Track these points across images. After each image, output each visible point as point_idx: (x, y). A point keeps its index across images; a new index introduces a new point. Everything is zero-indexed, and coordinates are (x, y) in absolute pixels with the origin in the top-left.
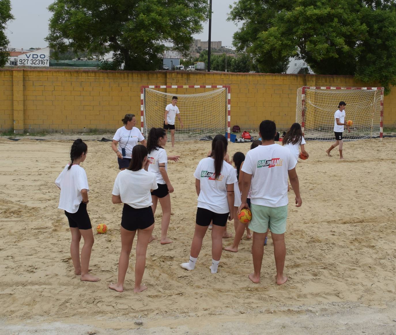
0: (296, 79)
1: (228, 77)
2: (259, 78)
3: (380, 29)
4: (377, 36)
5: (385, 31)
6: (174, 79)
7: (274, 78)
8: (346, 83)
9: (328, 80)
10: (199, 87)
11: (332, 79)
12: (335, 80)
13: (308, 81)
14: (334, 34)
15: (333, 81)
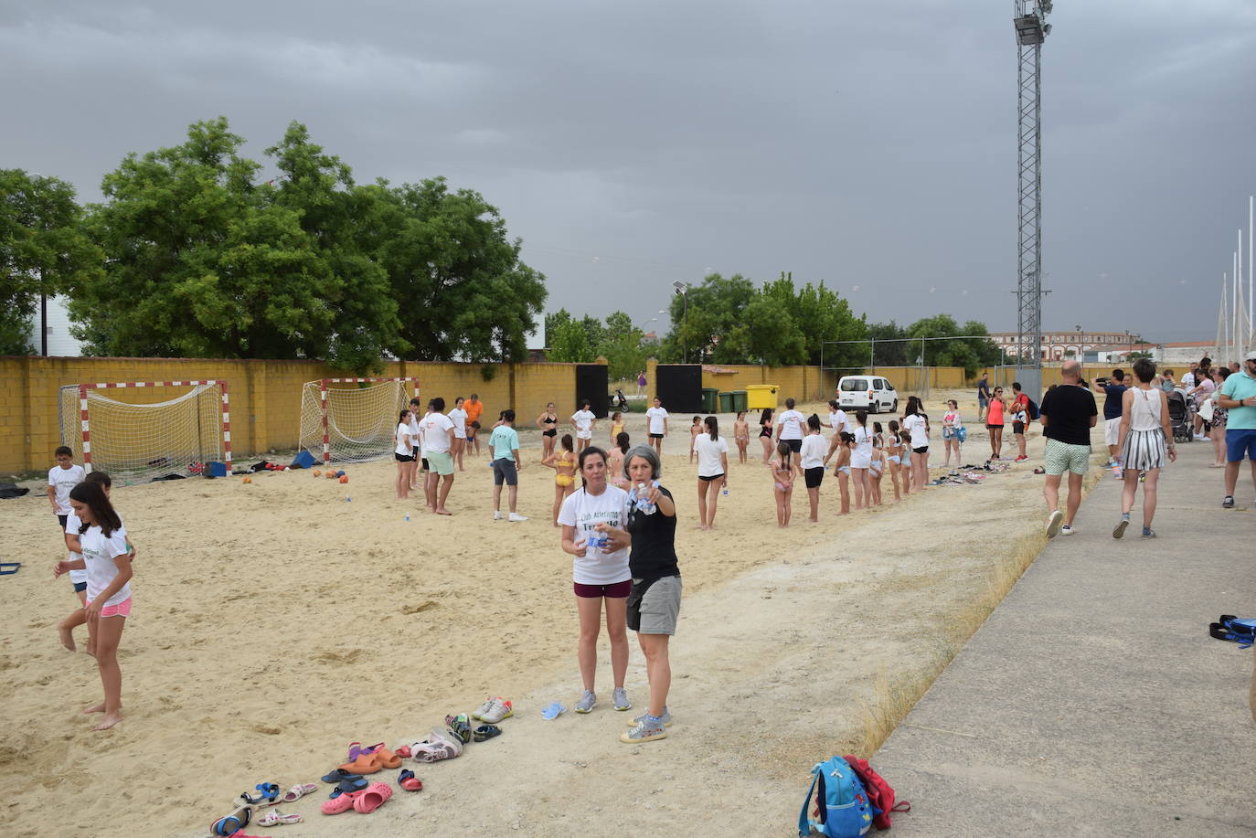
0: (235, 367)
1: (132, 367)
2: (181, 367)
3: (360, 285)
4: (355, 298)
5: (368, 290)
6: (42, 372)
7: (204, 366)
8: (303, 373)
9: (280, 369)
10: (180, 383)
11: (284, 367)
12: (289, 368)
13: (256, 370)
14: (308, 293)
15: (287, 370)
